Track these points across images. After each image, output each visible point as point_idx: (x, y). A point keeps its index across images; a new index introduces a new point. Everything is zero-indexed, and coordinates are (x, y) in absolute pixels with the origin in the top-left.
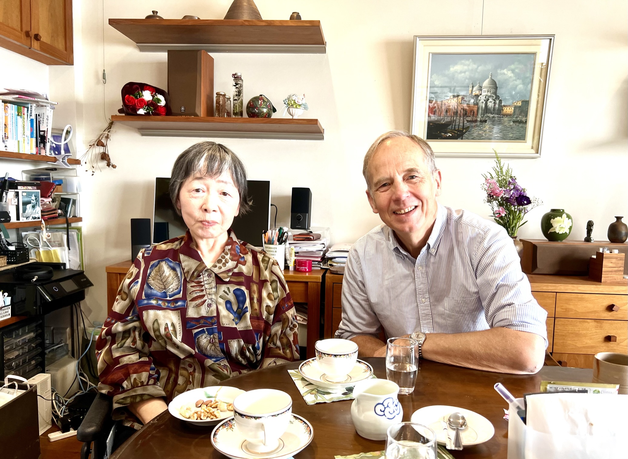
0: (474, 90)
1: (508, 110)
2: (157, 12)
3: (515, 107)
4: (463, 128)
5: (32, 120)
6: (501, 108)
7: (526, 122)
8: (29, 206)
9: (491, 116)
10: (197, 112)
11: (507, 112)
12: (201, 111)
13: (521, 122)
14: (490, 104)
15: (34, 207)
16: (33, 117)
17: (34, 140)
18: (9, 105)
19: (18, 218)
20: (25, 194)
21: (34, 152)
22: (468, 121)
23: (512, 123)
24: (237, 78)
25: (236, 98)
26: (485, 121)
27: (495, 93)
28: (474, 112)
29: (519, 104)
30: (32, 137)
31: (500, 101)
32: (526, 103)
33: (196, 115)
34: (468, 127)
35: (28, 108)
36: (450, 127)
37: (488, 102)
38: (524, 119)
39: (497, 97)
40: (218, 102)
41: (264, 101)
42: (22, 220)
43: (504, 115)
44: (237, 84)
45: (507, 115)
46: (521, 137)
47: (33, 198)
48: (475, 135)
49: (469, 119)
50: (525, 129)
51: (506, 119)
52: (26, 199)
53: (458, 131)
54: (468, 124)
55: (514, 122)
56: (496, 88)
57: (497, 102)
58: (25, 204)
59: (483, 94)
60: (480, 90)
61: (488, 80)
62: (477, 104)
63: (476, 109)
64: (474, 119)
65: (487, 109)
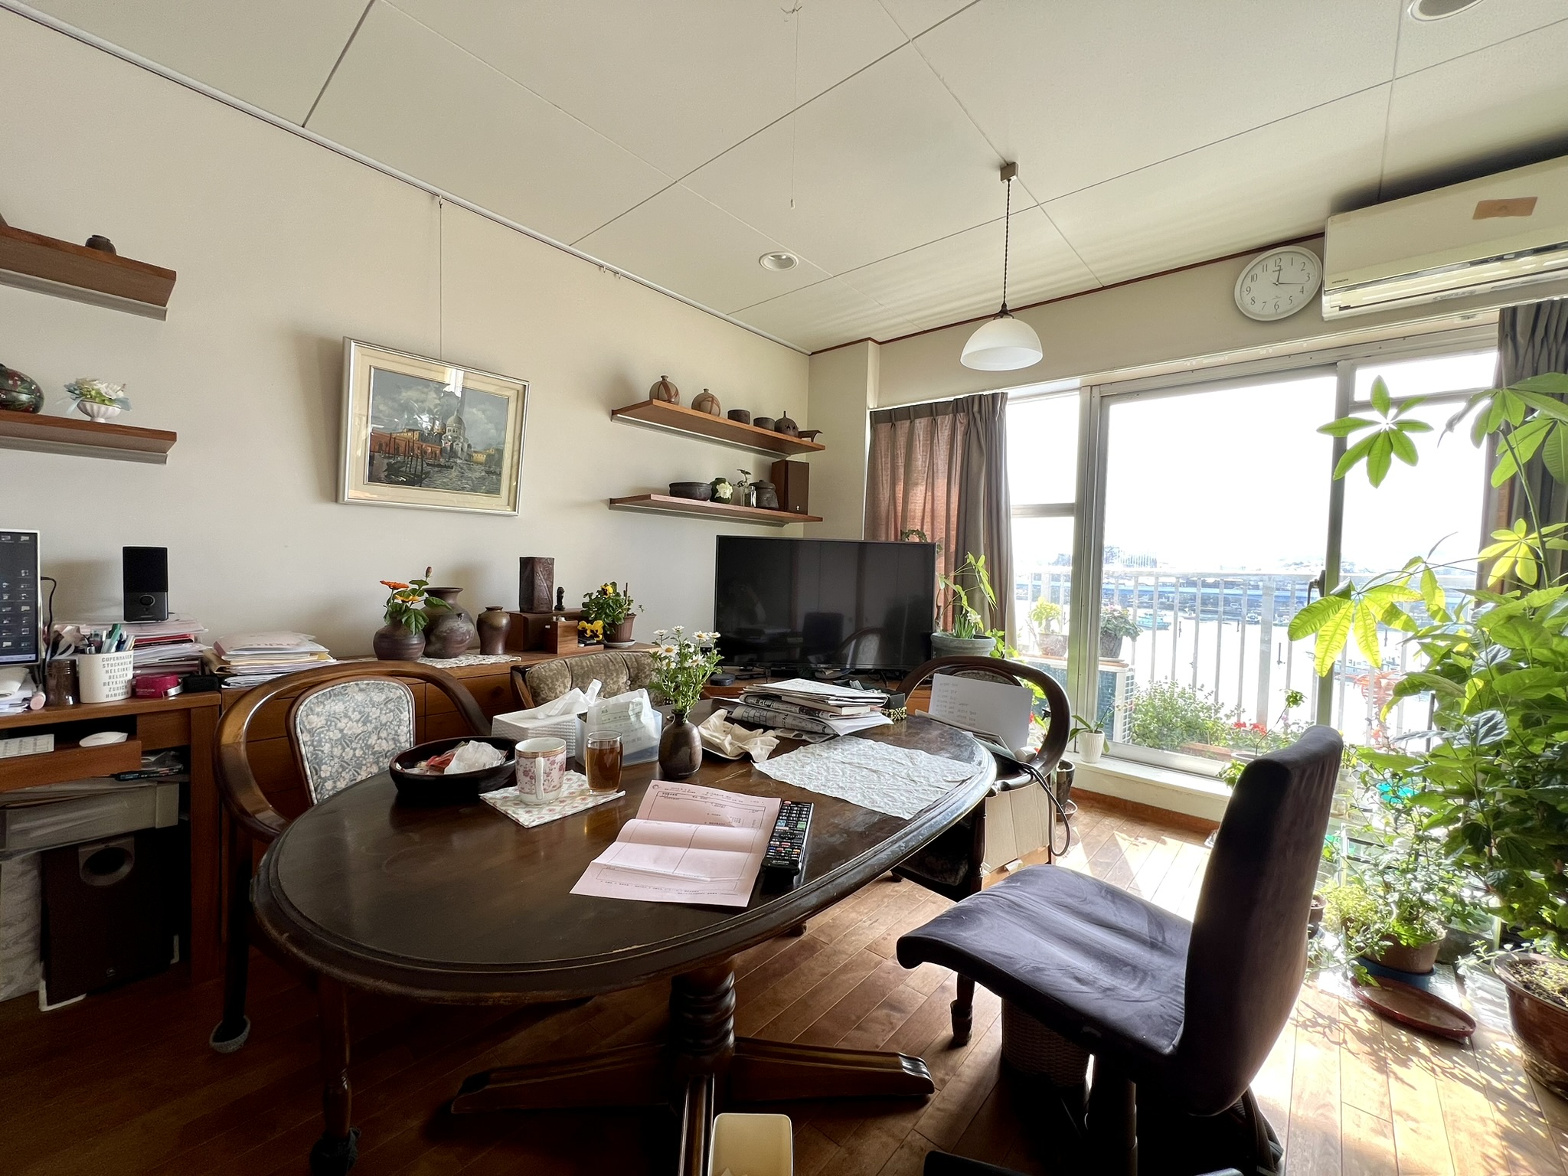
0: (435, 427)
1: (482, 458)
3: (489, 456)
4: (422, 474)
6: (470, 454)
7: (500, 474)
9: (459, 462)
11: (479, 460)
13: (494, 473)
14: (457, 448)
22: (428, 465)
23: (483, 474)
26: (451, 467)
27: (463, 435)
28: (436, 454)
29: (492, 452)
31: (470, 446)
32: (500, 452)
34: (428, 472)
36: (404, 470)
37: (454, 444)
38: (498, 471)
39: (466, 440)
43: (474, 462)
45: (478, 463)
46: (494, 490)
48: (438, 482)
49: (430, 462)
50: (499, 481)
51: (477, 468)
53: (415, 475)
54: (428, 468)
55: (487, 472)
56: (464, 429)
57: (466, 445)
59: (447, 433)
60: (444, 427)
61: (452, 417)
62: (440, 444)
63: (437, 449)
64: (437, 463)
65: (453, 454)
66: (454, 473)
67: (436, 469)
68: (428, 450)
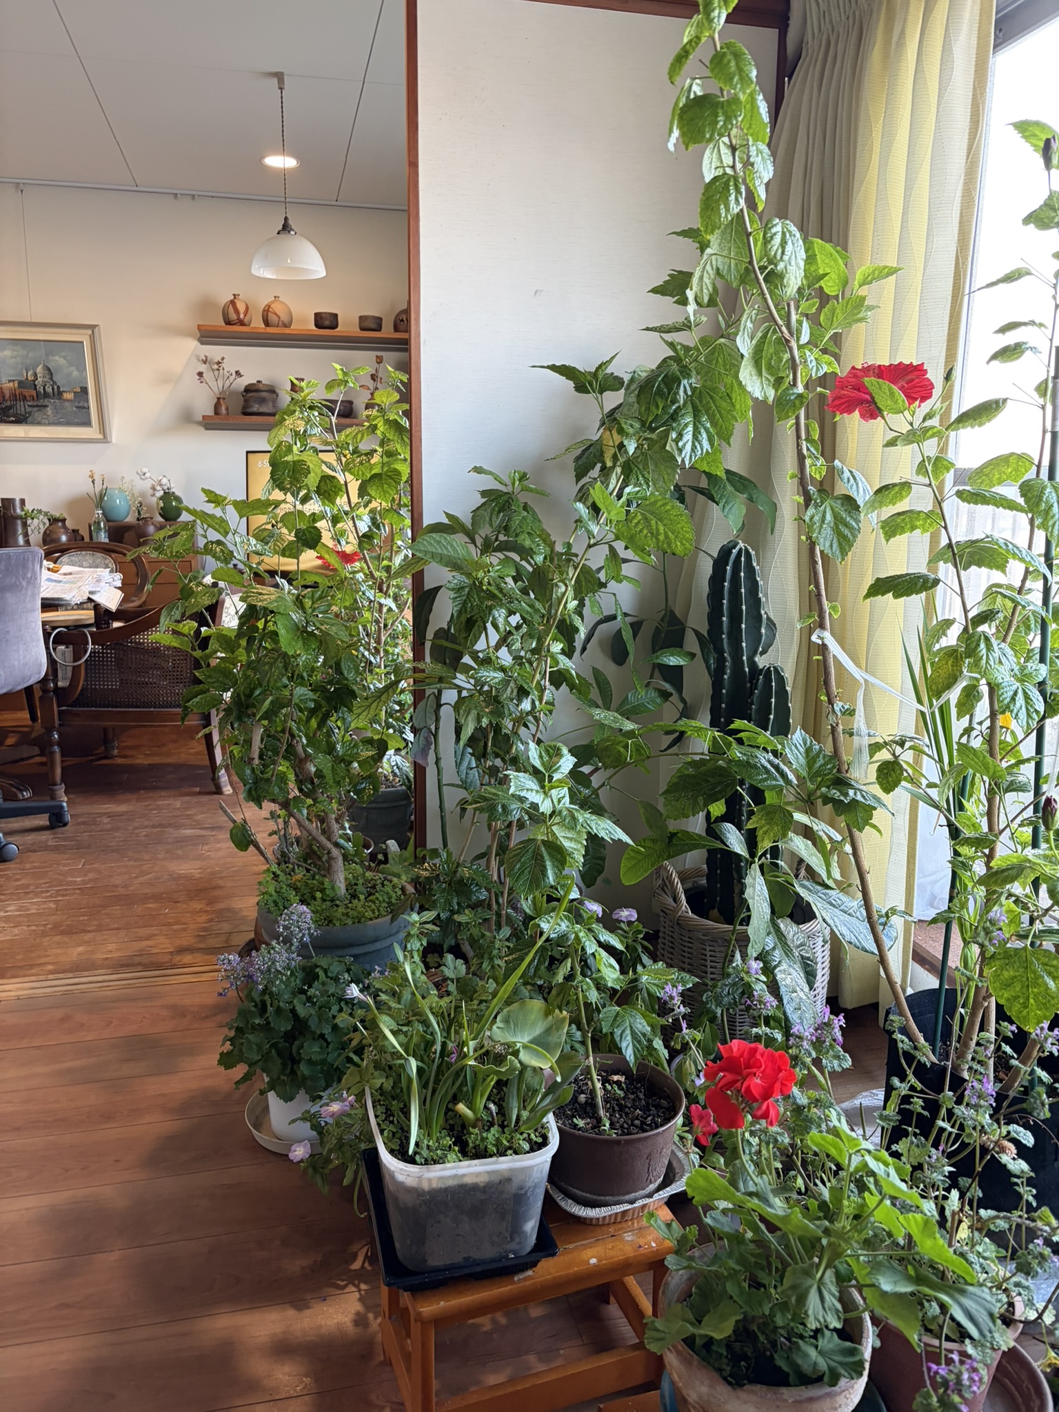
0: (29, 374)
1: (70, 396)
3: (74, 393)
4: (25, 413)
6: (60, 394)
11: (67, 398)
13: (84, 408)
14: (49, 390)
22: (28, 406)
26: (46, 406)
27: (51, 379)
28: (33, 397)
29: (78, 390)
31: (58, 387)
32: (84, 390)
34: (30, 413)
36: (11, 411)
37: (46, 387)
38: (86, 405)
39: (55, 383)
43: (65, 400)
45: (68, 401)
46: (87, 423)
49: (30, 403)
50: (89, 414)
51: (67, 404)
53: (21, 415)
54: (29, 409)
56: (51, 374)
57: (56, 387)
59: (39, 380)
60: (35, 375)
61: (41, 366)
62: (35, 389)
63: (34, 394)
64: (35, 403)
65: (46, 395)
68: (27, 394)
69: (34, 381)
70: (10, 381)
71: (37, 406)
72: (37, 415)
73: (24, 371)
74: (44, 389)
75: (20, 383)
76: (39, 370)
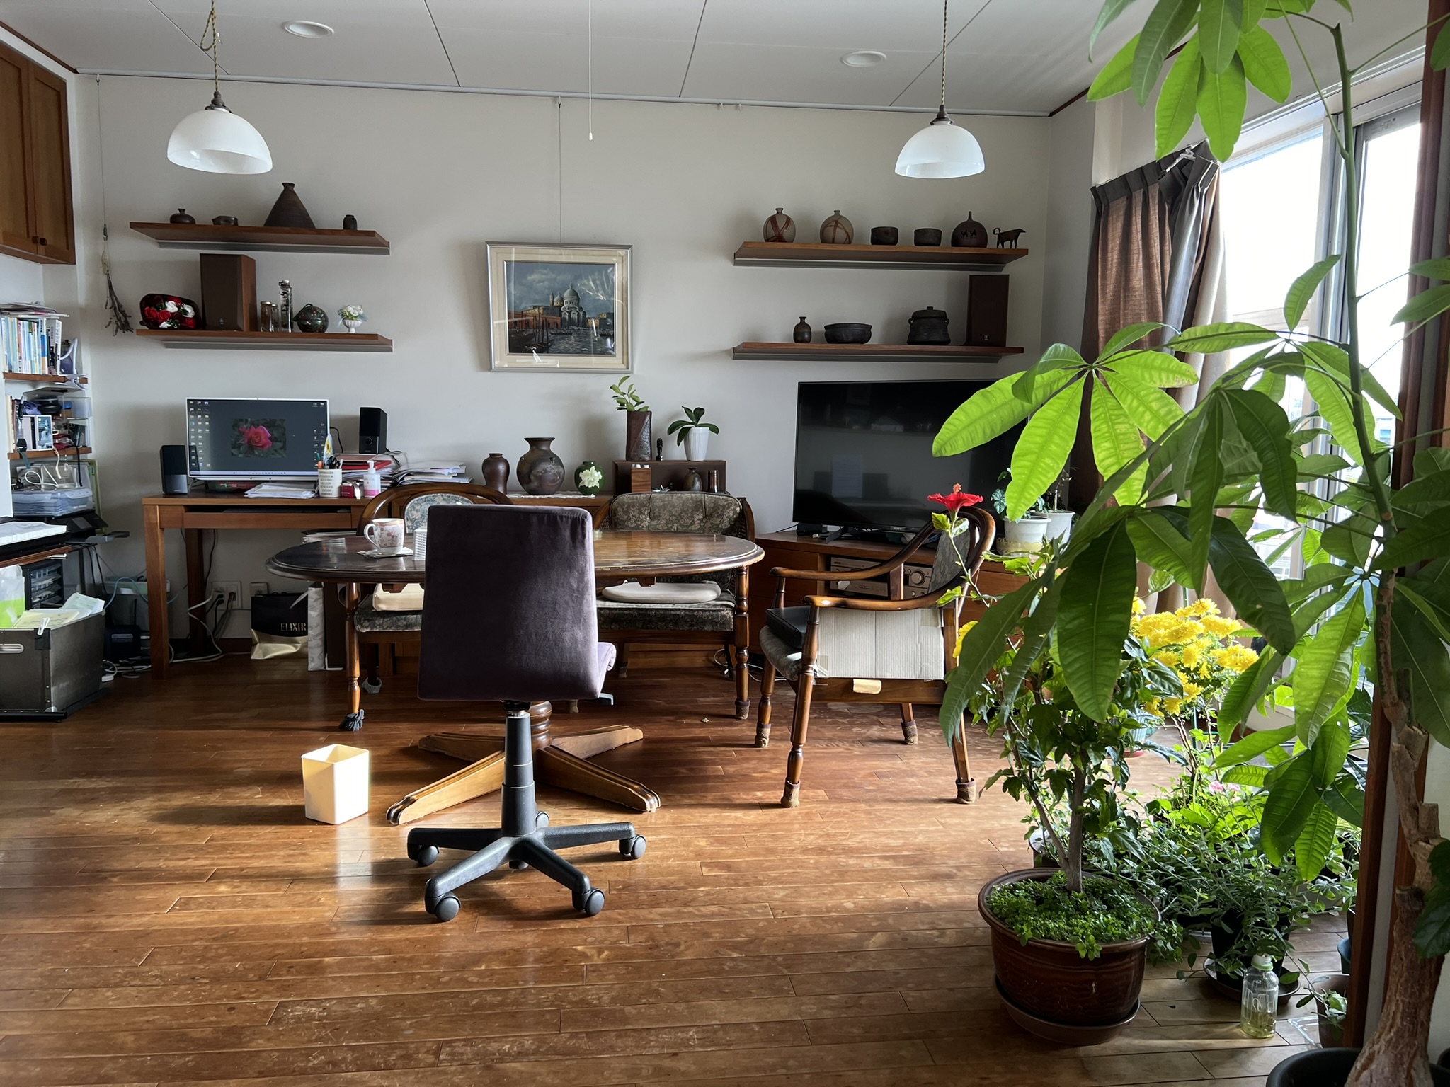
0: (555, 300)
1: (595, 323)
2: (184, 210)
3: (600, 320)
4: (548, 341)
5: (43, 336)
6: (585, 320)
7: (613, 335)
8: (43, 432)
9: (576, 328)
10: (239, 324)
11: (593, 325)
12: (244, 322)
13: (608, 336)
14: (575, 317)
15: (47, 434)
16: (45, 334)
17: (46, 358)
18: (21, 322)
19: (34, 447)
20: (40, 420)
21: (47, 373)
22: (552, 334)
23: (598, 337)
24: (283, 285)
25: (284, 308)
26: (571, 334)
27: (578, 304)
28: (557, 324)
29: (604, 316)
30: (43, 355)
31: (584, 313)
32: (611, 315)
33: (239, 329)
34: (553, 340)
35: (38, 323)
36: (533, 340)
37: (571, 314)
38: (611, 333)
39: (581, 309)
40: (263, 312)
41: (317, 312)
42: (39, 448)
43: (589, 327)
44: (284, 293)
45: (593, 328)
46: (609, 352)
47: (46, 424)
48: (561, 348)
49: (553, 331)
50: (613, 343)
51: (591, 332)
52: (42, 426)
53: (543, 343)
54: (551, 337)
55: (602, 335)
56: (578, 299)
57: (581, 313)
58: (41, 430)
59: (565, 305)
60: (562, 300)
61: (568, 291)
62: (561, 315)
63: (558, 319)
64: (559, 331)
65: (571, 321)
66: (572, 339)
67: (558, 337)
68: (551, 321)
69: (560, 307)
70: (535, 307)
71: (561, 334)
72: (562, 345)
73: (551, 297)
74: (569, 316)
75: (545, 308)
76: (566, 294)
